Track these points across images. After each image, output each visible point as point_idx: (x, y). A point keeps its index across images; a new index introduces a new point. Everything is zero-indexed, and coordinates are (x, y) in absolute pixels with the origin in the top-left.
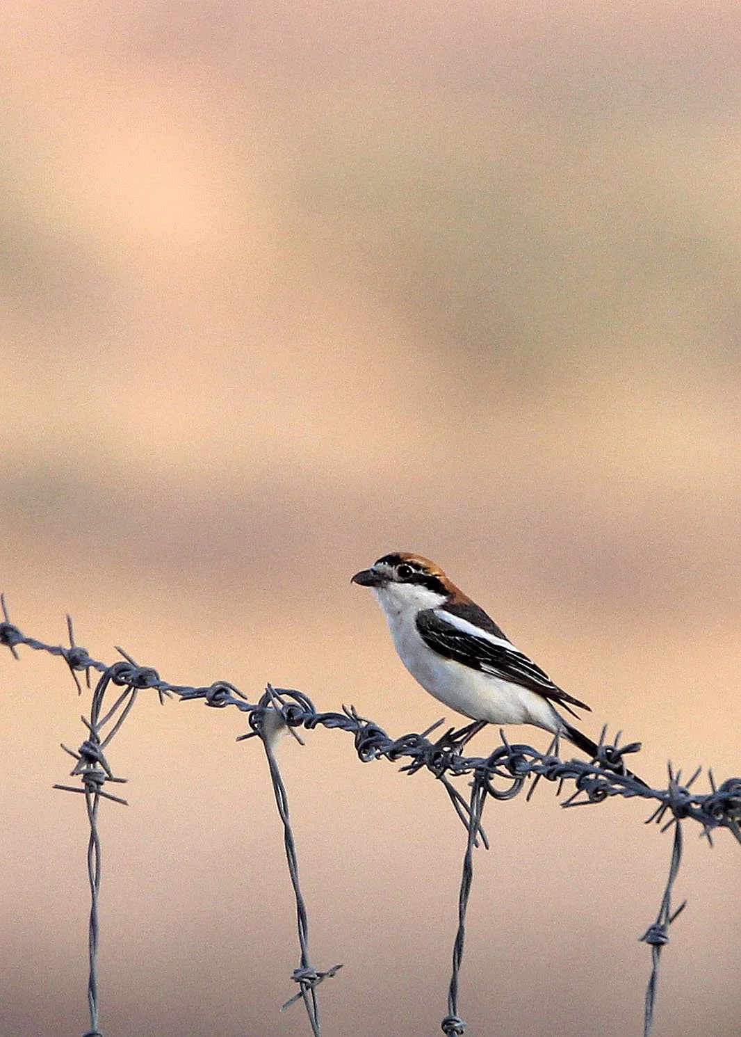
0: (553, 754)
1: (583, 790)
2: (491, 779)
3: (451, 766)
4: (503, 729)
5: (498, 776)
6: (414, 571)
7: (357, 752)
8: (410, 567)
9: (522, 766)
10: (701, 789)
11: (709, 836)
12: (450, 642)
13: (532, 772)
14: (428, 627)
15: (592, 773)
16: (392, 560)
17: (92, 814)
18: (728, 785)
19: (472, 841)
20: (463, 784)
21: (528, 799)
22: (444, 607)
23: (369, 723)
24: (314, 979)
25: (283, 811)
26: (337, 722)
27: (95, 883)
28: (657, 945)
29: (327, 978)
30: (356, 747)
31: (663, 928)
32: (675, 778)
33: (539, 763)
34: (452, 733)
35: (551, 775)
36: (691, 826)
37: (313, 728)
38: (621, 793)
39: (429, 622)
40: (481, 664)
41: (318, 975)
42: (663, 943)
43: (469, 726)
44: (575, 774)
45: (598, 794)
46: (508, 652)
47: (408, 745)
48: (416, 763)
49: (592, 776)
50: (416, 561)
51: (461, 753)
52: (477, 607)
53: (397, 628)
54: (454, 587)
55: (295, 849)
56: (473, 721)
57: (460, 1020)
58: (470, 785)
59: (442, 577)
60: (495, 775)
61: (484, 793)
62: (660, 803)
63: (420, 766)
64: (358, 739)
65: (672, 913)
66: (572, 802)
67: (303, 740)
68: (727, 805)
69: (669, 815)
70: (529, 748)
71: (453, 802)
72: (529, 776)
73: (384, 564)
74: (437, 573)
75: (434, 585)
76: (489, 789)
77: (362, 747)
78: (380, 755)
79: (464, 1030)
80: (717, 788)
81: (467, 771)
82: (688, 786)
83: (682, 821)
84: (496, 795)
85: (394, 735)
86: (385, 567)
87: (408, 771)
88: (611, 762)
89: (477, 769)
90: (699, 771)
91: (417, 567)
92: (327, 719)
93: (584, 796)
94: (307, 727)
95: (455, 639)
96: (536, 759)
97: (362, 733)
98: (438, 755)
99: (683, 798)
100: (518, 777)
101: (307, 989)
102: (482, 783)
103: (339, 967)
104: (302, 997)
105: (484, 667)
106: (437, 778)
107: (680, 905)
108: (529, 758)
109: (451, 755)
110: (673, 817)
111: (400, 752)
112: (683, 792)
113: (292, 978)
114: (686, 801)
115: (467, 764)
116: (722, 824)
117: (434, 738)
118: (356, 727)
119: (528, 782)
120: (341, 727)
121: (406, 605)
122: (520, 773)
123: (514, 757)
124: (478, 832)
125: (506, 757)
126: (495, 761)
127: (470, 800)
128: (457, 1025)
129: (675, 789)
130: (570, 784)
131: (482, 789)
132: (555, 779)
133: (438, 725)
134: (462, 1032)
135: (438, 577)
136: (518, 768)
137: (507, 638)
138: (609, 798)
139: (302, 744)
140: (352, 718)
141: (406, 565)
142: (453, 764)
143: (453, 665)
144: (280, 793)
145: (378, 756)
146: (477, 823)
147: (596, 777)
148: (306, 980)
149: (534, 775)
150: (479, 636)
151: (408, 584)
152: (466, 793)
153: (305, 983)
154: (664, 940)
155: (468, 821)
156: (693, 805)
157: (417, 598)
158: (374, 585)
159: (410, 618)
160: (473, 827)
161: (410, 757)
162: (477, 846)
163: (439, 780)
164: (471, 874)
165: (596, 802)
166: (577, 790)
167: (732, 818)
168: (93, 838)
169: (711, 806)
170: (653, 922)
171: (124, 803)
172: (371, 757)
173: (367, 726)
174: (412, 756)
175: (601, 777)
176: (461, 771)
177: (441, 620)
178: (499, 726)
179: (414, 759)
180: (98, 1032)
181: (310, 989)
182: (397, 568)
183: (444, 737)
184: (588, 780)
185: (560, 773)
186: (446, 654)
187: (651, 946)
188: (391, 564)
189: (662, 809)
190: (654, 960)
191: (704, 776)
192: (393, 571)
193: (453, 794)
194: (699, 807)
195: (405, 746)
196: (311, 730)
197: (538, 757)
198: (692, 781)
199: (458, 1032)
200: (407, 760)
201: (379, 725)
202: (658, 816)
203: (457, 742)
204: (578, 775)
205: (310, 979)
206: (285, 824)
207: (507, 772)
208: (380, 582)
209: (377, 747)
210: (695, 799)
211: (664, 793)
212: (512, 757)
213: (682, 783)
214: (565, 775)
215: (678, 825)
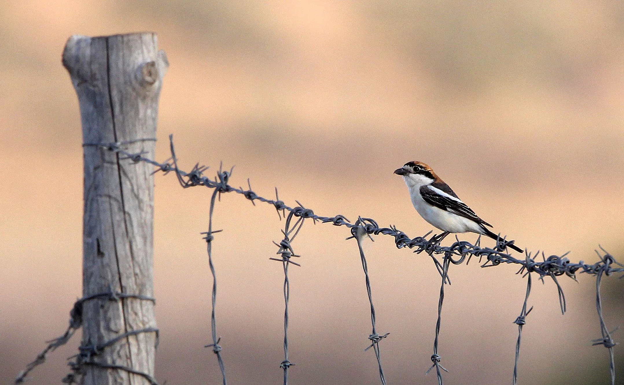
0: (477, 245)
1: (490, 260)
2: (452, 255)
3: (435, 250)
4: (457, 235)
5: (455, 254)
6: (420, 169)
7: (396, 244)
8: (419, 167)
9: (465, 250)
10: (539, 260)
11: (542, 280)
12: (433, 199)
13: (469, 253)
14: (425, 193)
15: (494, 253)
16: (411, 164)
17: (286, 270)
18: (550, 258)
19: (444, 282)
20: (440, 257)
21: (467, 264)
22: (432, 184)
23: (401, 232)
24: (378, 339)
25: (365, 269)
26: (388, 232)
27: (287, 299)
28: (521, 325)
29: (383, 339)
30: (396, 242)
31: (523, 318)
32: (528, 255)
33: (472, 249)
34: (435, 237)
35: (477, 254)
36: (535, 275)
37: (378, 234)
38: (506, 262)
39: (425, 191)
40: (447, 208)
41: (380, 337)
42: (523, 324)
43: (443, 234)
44: (487, 254)
45: (497, 262)
46: (458, 203)
47: (417, 241)
48: (420, 249)
49: (494, 255)
50: (421, 165)
51: (439, 245)
52: (445, 184)
53: (412, 192)
54: (436, 175)
55: (370, 285)
56: (444, 232)
57: (439, 356)
58: (443, 258)
59: (432, 172)
60: (453, 254)
61: (449, 262)
62: (522, 266)
63: (421, 251)
64: (396, 239)
65: (527, 312)
66: (486, 265)
67: (373, 239)
68: (550, 267)
69: (526, 270)
70: (468, 243)
71: (436, 264)
72: (468, 254)
73: (408, 166)
74: (430, 170)
75: (428, 175)
76: (451, 260)
77: (398, 243)
78: (405, 246)
79: (440, 360)
80: (546, 260)
81: (442, 252)
82: (534, 258)
83: (531, 273)
84: (454, 262)
85: (411, 237)
86: (408, 167)
87: (417, 252)
88: (502, 249)
89: (446, 251)
90: (538, 252)
91: (421, 167)
92: (383, 231)
93: (491, 263)
94: (375, 234)
95: (436, 198)
96: (470, 248)
97: (398, 236)
98: (430, 246)
99: (532, 264)
100: (463, 255)
101: (375, 343)
102: (448, 258)
103: (388, 334)
104: (373, 346)
105: (448, 209)
106: (429, 255)
107: (530, 308)
108: (468, 247)
109: (435, 245)
110: (527, 271)
111: (414, 244)
112: (532, 261)
113: (369, 338)
114: (532, 265)
115: (442, 249)
116: (548, 274)
117: (428, 239)
118: (396, 234)
119: (467, 257)
120: (389, 234)
121: (417, 182)
122: (464, 253)
123: (462, 246)
124: (446, 277)
125: (458, 247)
126: (454, 248)
127: (443, 264)
128: (438, 358)
129: (528, 261)
130: (485, 258)
131: (448, 260)
132: (478, 256)
133: (430, 233)
134: (440, 361)
135: (430, 172)
136: (463, 251)
137: (458, 197)
138: (501, 263)
139: (373, 241)
140: (394, 230)
141: (417, 166)
142: (436, 249)
143: (435, 209)
144: (364, 262)
145: (404, 246)
146: (446, 274)
147: (496, 255)
148: (375, 339)
149: (470, 254)
150: (446, 196)
151: (417, 174)
152: (441, 261)
153: (374, 340)
154: (524, 322)
155: (442, 273)
156: (536, 266)
157: (421, 180)
158: (404, 175)
159: (418, 188)
160: (444, 276)
161: (418, 246)
162: (446, 284)
163: (430, 256)
164: (443, 295)
165: (496, 265)
166: (488, 260)
167: (552, 272)
168: (286, 280)
169: (543, 267)
170: (519, 315)
171: (299, 266)
172: (402, 246)
173: (400, 233)
174: (419, 246)
175: (497, 255)
176: (440, 252)
177: (431, 190)
178: (455, 234)
179: (419, 247)
180: (288, 361)
181: (376, 343)
182: (413, 167)
183: (432, 238)
184: (492, 256)
185: (480, 253)
186: (433, 204)
187: (518, 325)
188: (410, 166)
189: (523, 268)
190: (519, 332)
191: (540, 254)
192: (412, 169)
193: (436, 262)
194: (538, 267)
195: (416, 242)
196: (377, 235)
197: (471, 246)
198: (535, 256)
199: (438, 361)
200: (416, 248)
201: (405, 233)
202: (521, 271)
203: (438, 240)
204: (488, 254)
205: (376, 339)
206: (366, 274)
207: (459, 253)
208: (406, 173)
209: (404, 242)
210: (536, 264)
211: (524, 261)
212: (461, 247)
213: (531, 258)
214: (482, 254)
215: (530, 274)
